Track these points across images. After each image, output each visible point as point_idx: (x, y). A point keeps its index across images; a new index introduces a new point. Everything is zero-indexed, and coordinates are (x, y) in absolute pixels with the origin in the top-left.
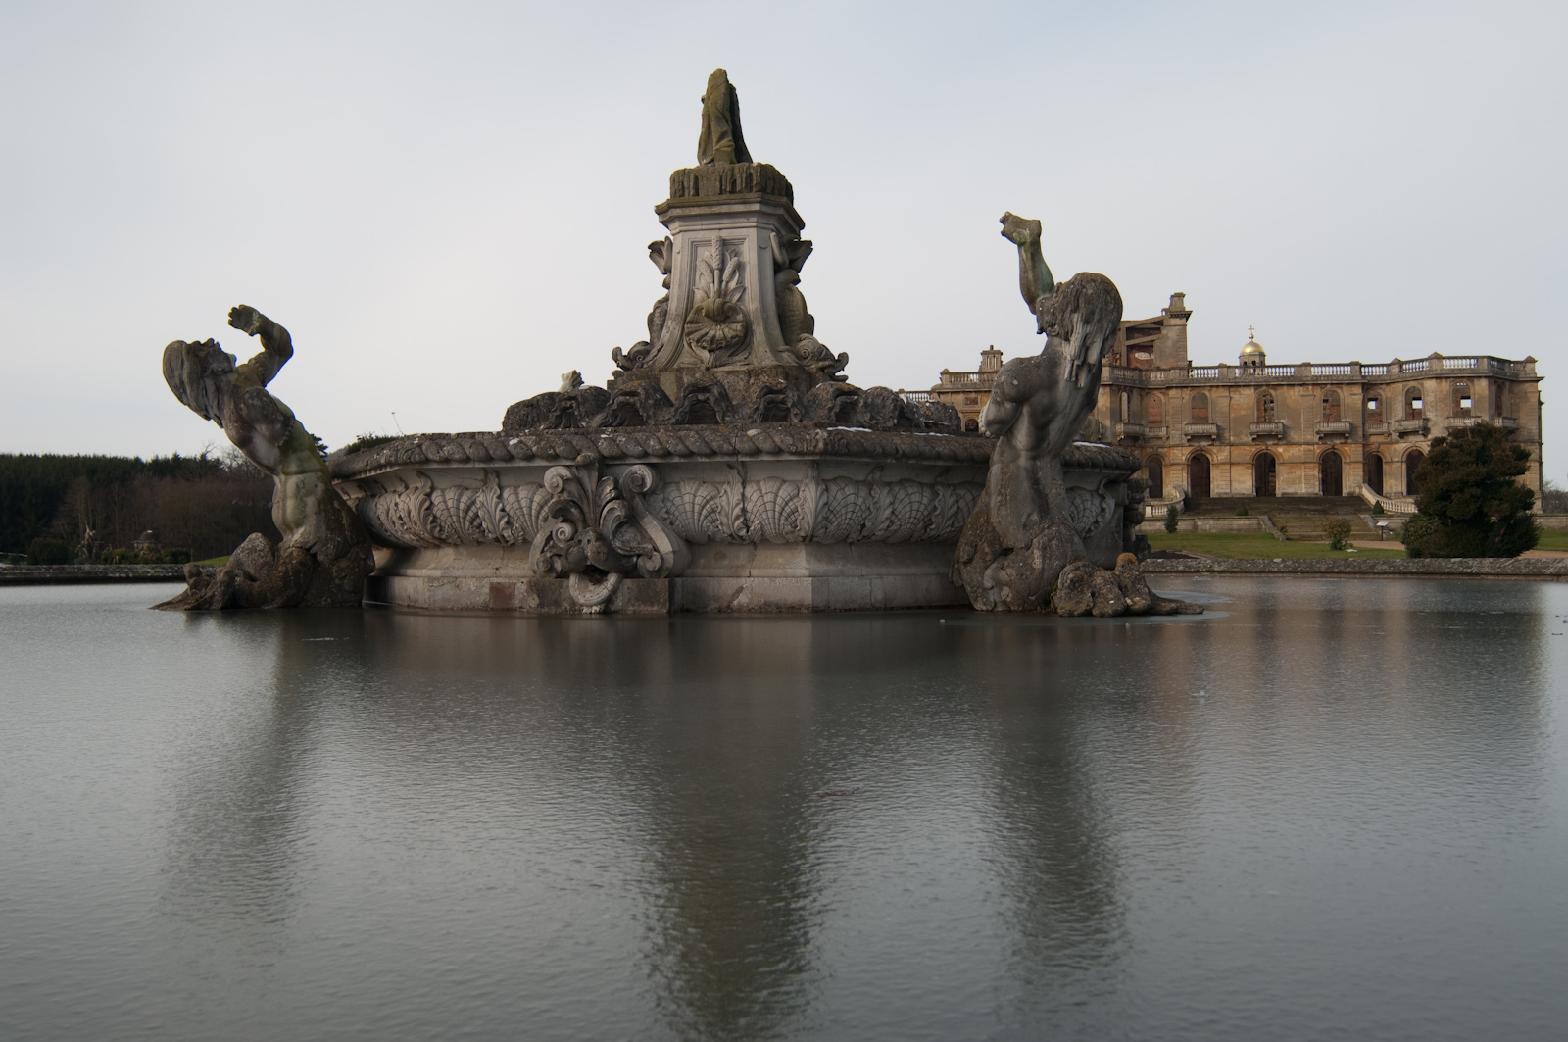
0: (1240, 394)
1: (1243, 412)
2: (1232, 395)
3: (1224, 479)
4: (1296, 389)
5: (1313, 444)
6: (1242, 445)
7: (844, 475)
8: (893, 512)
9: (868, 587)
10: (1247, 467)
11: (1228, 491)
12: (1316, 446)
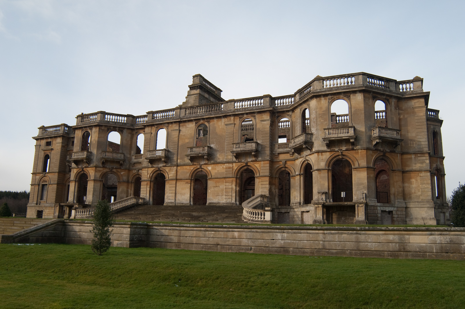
0: (187, 127)
1: (187, 141)
2: (181, 129)
3: (171, 192)
4: (223, 120)
5: (232, 162)
6: (184, 165)
10: (187, 183)
11: (173, 201)
12: (234, 164)
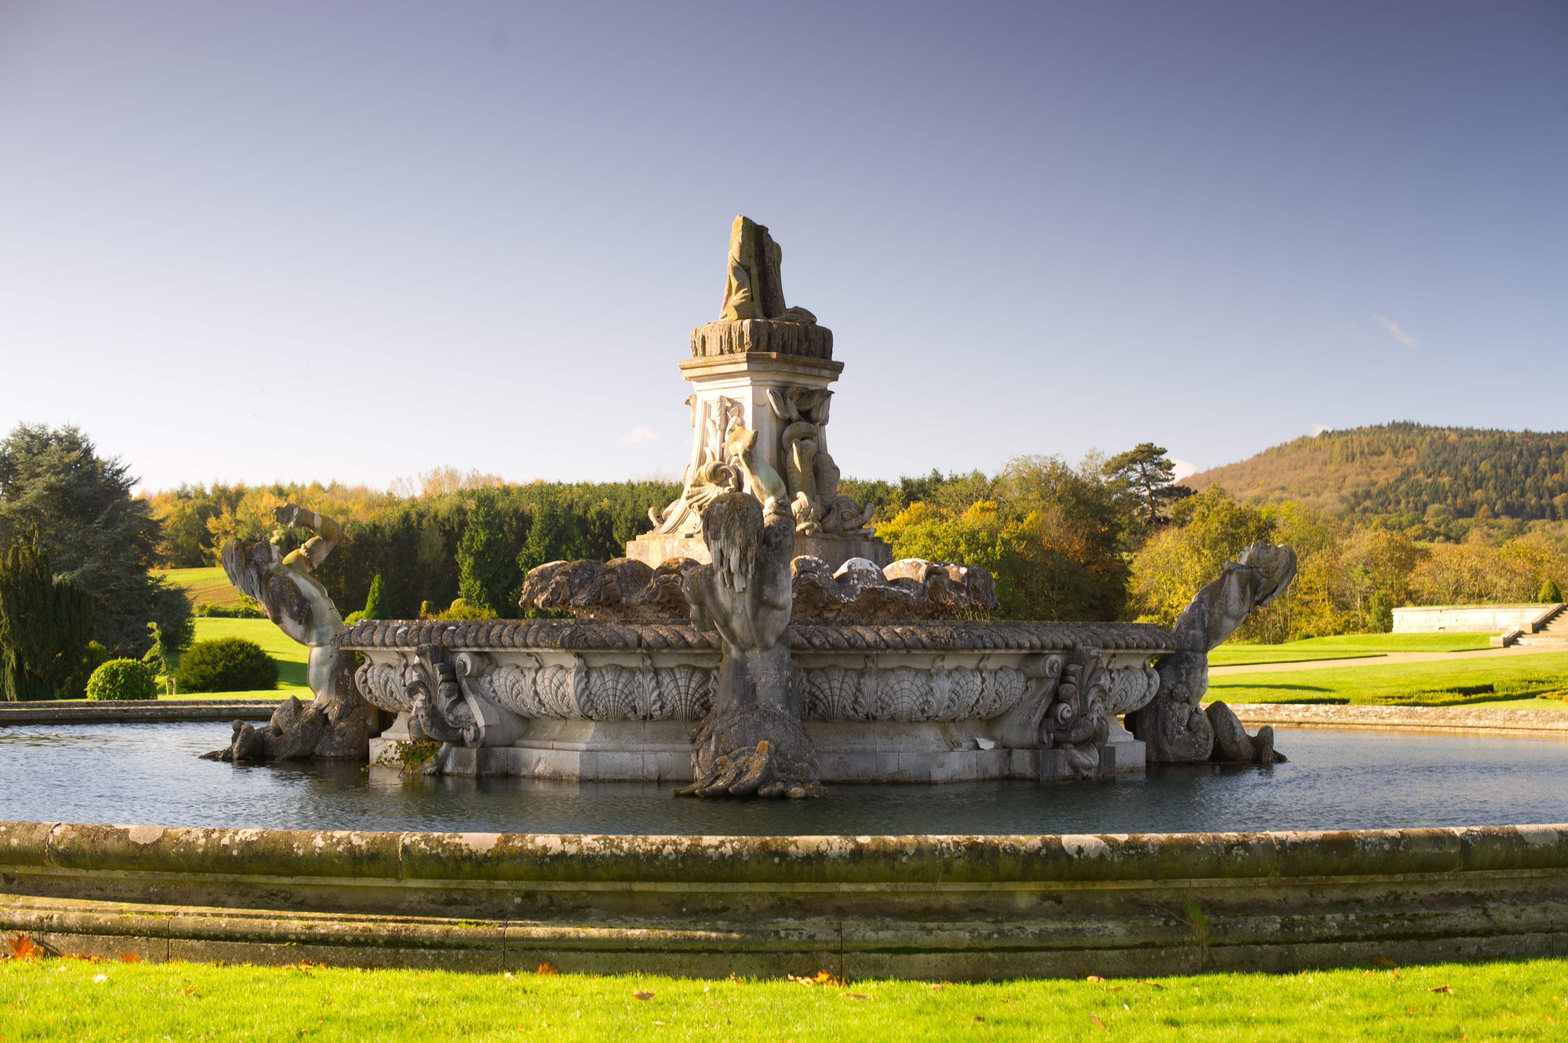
7: (615, 662)
8: (660, 695)
9: (640, 760)
